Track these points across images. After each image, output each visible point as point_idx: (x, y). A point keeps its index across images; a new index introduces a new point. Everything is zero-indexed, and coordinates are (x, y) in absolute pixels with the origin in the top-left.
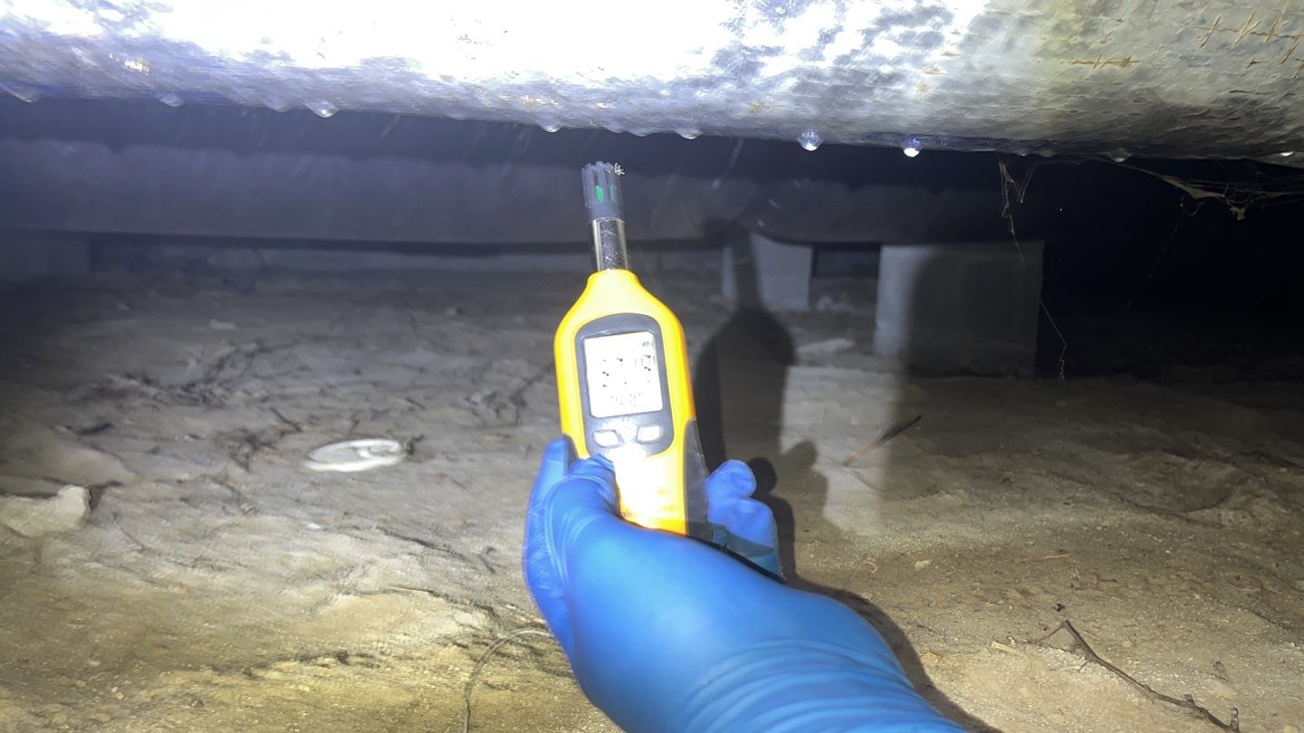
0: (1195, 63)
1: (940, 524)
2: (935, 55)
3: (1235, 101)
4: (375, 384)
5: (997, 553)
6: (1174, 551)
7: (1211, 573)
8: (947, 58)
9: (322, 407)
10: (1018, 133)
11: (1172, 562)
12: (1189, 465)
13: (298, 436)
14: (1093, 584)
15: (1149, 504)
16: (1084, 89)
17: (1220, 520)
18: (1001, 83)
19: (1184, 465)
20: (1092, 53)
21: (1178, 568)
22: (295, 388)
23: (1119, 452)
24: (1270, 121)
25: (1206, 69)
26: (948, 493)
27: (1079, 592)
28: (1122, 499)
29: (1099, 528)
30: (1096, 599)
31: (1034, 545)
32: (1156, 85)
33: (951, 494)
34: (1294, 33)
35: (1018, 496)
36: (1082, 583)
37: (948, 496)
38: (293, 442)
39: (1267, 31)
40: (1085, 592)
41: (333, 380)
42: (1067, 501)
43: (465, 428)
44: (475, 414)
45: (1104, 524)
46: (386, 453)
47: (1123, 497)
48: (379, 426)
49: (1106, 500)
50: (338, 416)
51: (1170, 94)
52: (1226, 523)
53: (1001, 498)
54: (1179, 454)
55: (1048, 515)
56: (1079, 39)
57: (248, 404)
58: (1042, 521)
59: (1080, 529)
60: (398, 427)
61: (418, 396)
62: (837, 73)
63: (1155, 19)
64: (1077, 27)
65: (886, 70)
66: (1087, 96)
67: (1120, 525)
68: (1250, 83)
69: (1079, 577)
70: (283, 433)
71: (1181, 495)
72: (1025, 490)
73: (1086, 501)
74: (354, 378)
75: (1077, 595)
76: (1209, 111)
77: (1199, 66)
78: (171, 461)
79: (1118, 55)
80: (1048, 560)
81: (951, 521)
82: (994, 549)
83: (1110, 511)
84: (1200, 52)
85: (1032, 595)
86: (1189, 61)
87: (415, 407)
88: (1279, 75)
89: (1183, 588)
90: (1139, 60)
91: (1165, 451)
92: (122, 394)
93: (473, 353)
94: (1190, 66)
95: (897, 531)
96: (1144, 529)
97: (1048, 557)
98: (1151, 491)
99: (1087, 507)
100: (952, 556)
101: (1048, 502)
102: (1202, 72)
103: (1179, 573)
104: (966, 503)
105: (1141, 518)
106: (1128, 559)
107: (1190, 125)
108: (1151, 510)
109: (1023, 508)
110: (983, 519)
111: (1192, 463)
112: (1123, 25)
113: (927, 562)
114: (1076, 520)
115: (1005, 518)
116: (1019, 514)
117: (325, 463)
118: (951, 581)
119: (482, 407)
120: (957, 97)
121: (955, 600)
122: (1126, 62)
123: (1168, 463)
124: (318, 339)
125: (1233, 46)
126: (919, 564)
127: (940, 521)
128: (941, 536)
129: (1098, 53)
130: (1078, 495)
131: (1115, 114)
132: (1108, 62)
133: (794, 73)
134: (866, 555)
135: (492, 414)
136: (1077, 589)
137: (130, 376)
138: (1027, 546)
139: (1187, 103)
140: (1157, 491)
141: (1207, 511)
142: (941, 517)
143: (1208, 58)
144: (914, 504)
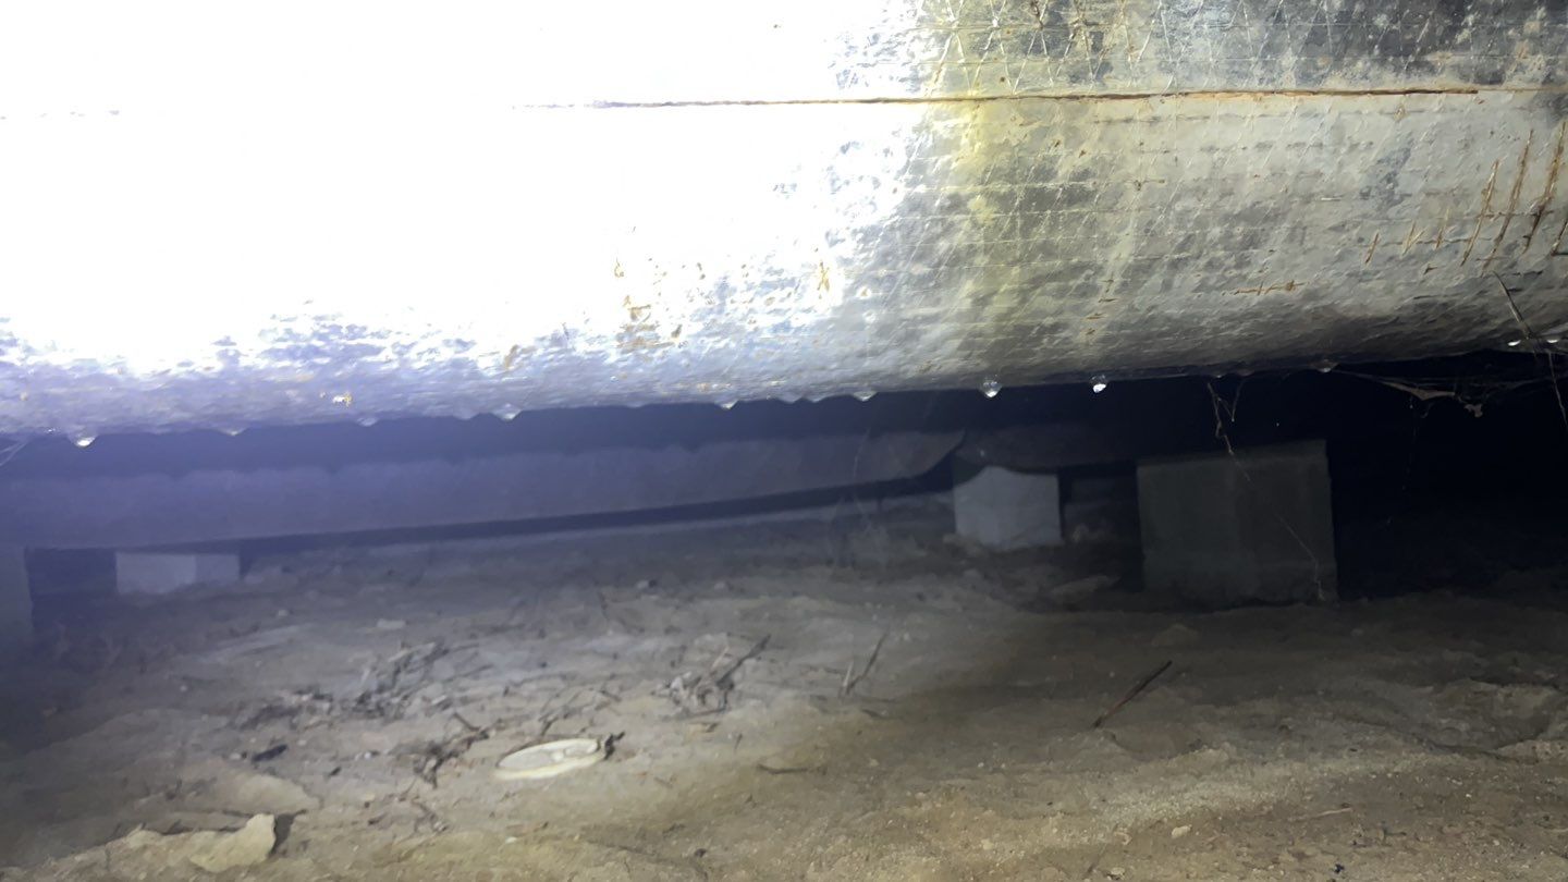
0: (1365, 278)
1: (1202, 784)
2: (1095, 302)
3: (1421, 306)
4: (564, 677)
5: (1269, 812)
6: (1475, 794)
7: (1516, 815)
8: (1105, 304)
9: (509, 709)
10: (1204, 360)
11: (1473, 808)
12: (1501, 693)
13: (484, 742)
14: (1378, 839)
15: (1454, 744)
16: (1256, 315)
17: (1536, 754)
18: (1169, 319)
19: (1495, 693)
20: (1251, 282)
21: (1478, 813)
22: (476, 689)
23: (1423, 685)
24: (1472, 318)
25: (1379, 281)
26: (1210, 747)
27: (1363, 850)
28: (1421, 741)
29: (1390, 775)
30: (1380, 856)
31: (1311, 800)
32: (1330, 302)
33: (1215, 749)
34: (1466, 237)
35: (1296, 745)
36: (1366, 840)
37: (1211, 751)
38: (479, 750)
39: (1435, 238)
40: (1368, 849)
41: (517, 676)
42: (1353, 747)
43: (666, 719)
44: (677, 702)
45: (1396, 770)
46: (582, 754)
47: (1424, 737)
48: (572, 724)
49: (1400, 742)
50: (528, 717)
51: (1349, 309)
52: (1542, 757)
53: (1275, 749)
54: (1490, 681)
55: (1332, 765)
56: (1235, 272)
57: (428, 712)
58: (1322, 772)
59: (1367, 777)
60: (592, 723)
61: (613, 687)
62: (999, 330)
63: (1308, 244)
64: (1231, 262)
65: (1049, 321)
66: (1261, 320)
67: (1415, 771)
68: (1432, 288)
69: (1362, 833)
70: (470, 741)
71: (1493, 729)
72: (1304, 737)
73: (1376, 746)
74: (539, 672)
75: (1359, 854)
76: (1398, 318)
77: (1370, 280)
78: (354, 781)
79: (1281, 280)
80: (1328, 815)
81: (1215, 780)
82: (1266, 808)
83: (1404, 754)
84: (1368, 267)
85: (1308, 857)
86: (1358, 276)
87: (611, 700)
88: (1463, 276)
89: (1483, 835)
90: (1304, 283)
91: (1473, 679)
92: (293, 712)
93: (669, 630)
94: (1360, 281)
95: (1152, 796)
96: (1443, 772)
97: (1328, 813)
98: (1457, 727)
99: (1377, 752)
100: (1215, 819)
101: (1332, 751)
102: (1376, 285)
103: (1479, 818)
104: (1234, 757)
105: (1440, 760)
106: (1422, 808)
107: (1384, 333)
108: (1453, 749)
109: (1301, 760)
110: (1253, 774)
111: (1505, 690)
112: (1276, 255)
113: (1186, 828)
114: (1363, 767)
115: (1279, 771)
116: (1297, 766)
117: (517, 770)
118: (1213, 849)
119: (683, 694)
120: (1128, 337)
121: (1218, 869)
122: (1291, 286)
123: (1476, 693)
124: (496, 630)
125: (1401, 258)
126: (1177, 832)
127: (1203, 781)
128: (1203, 798)
129: (1260, 282)
130: (1368, 738)
131: (1296, 333)
132: (1271, 289)
133: (957, 335)
134: (1116, 827)
135: (695, 701)
136: (1360, 846)
137: (301, 693)
138: (1304, 802)
139: (1370, 314)
140: (1463, 726)
141: (1519, 744)
142: (1203, 777)
143: (1378, 272)
144: (1173, 764)
